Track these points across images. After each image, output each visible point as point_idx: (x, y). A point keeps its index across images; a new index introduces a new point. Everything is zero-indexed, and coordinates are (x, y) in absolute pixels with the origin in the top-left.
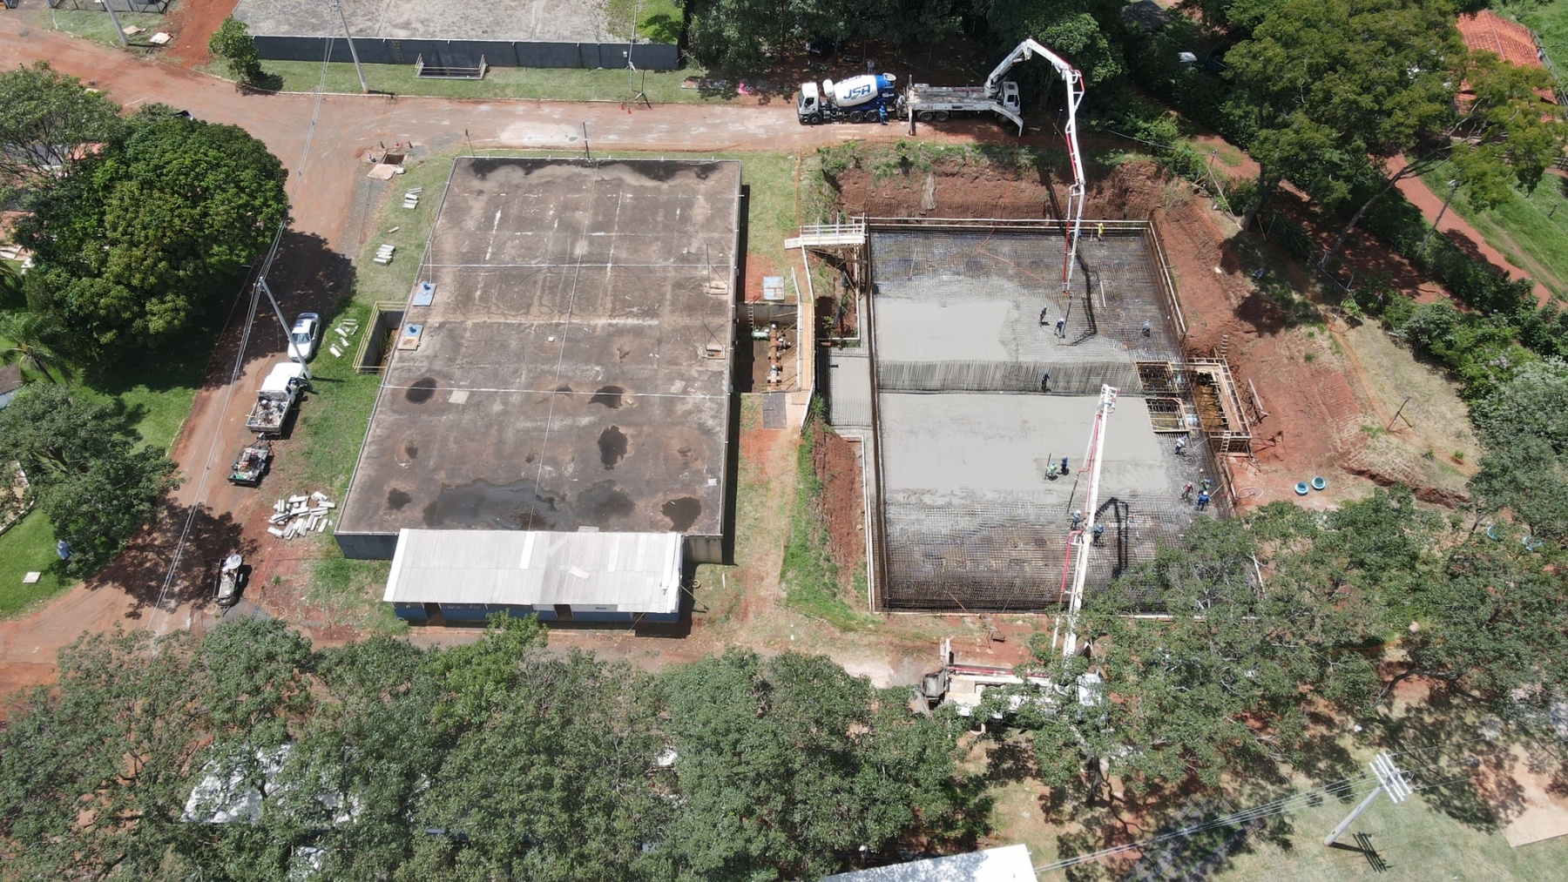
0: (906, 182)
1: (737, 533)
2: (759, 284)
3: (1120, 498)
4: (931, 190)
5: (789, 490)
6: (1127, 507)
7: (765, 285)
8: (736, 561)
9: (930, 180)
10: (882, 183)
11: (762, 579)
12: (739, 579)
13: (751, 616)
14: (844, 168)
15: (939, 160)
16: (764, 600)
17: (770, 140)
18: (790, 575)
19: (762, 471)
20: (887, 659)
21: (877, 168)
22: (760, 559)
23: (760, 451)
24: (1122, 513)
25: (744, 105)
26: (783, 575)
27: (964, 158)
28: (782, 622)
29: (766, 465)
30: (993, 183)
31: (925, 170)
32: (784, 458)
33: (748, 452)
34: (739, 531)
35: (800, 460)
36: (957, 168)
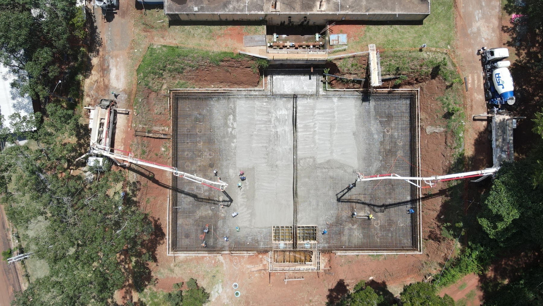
0: (440, 116)
1: (186, 27)
2: (342, 32)
3: (232, 204)
4: (437, 131)
5: (208, 49)
6: (228, 206)
7: (340, 35)
8: (171, 27)
9: (442, 129)
10: (439, 103)
11: (163, 38)
12: (162, 27)
13: (146, 33)
14: (445, 79)
15: (454, 134)
16: (153, 38)
17: (466, 35)
18: (164, 49)
19: (220, 36)
20: (127, 88)
21: (447, 99)
22: (172, 37)
23: (231, 35)
24: (226, 203)
25: (501, 19)
26: (165, 46)
27: (455, 148)
28: (143, 46)
29: (223, 38)
30: (441, 165)
31: (447, 127)
32: (226, 45)
33: (230, 30)
34: (187, 27)
35: (225, 53)
36: (449, 144)
